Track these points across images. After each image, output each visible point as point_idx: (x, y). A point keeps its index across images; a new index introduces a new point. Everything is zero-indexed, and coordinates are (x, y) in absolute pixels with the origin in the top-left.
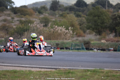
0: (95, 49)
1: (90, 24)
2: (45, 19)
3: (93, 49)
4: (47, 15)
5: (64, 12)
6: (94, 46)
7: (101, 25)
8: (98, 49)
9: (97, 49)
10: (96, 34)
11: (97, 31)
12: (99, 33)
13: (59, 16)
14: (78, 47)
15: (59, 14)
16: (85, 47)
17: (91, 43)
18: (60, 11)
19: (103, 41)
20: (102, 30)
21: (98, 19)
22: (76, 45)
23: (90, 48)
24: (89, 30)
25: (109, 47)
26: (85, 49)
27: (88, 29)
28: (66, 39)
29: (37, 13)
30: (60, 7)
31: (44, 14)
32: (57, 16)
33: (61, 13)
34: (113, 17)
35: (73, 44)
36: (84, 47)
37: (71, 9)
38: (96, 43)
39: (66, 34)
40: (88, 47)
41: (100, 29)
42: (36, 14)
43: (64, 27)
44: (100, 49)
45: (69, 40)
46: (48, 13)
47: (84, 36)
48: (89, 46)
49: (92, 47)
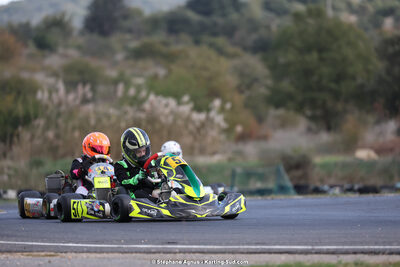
0: (332, 187)
1: (286, 85)
2: (81, 72)
3: (326, 187)
4: (73, 53)
5: (146, 40)
6: (329, 175)
7: (333, 86)
8: (347, 186)
9: (341, 187)
10: (313, 126)
11: (319, 112)
12: (327, 120)
13: (127, 58)
14: (259, 185)
15: (125, 48)
16: (291, 180)
17: (315, 166)
18: (128, 36)
19: (362, 154)
20: (340, 106)
21: (321, 59)
22: (249, 174)
23: (312, 187)
24: (281, 112)
25: (391, 178)
26: (292, 191)
27: (278, 106)
28: (202, 152)
29: (32, 48)
30: (126, 17)
31: (61, 50)
32: (120, 56)
33: (134, 44)
34: (391, 50)
35: (239, 170)
36: (289, 184)
37: (173, 24)
38: (336, 164)
39: (198, 130)
40: (302, 182)
41: (330, 104)
42: (26, 51)
43: (186, 98)
44: (356, 187)
45: (214, 153)
46: (79, 48)
47: (265, 138)
48: (305, 176)
49: (322, 181)
